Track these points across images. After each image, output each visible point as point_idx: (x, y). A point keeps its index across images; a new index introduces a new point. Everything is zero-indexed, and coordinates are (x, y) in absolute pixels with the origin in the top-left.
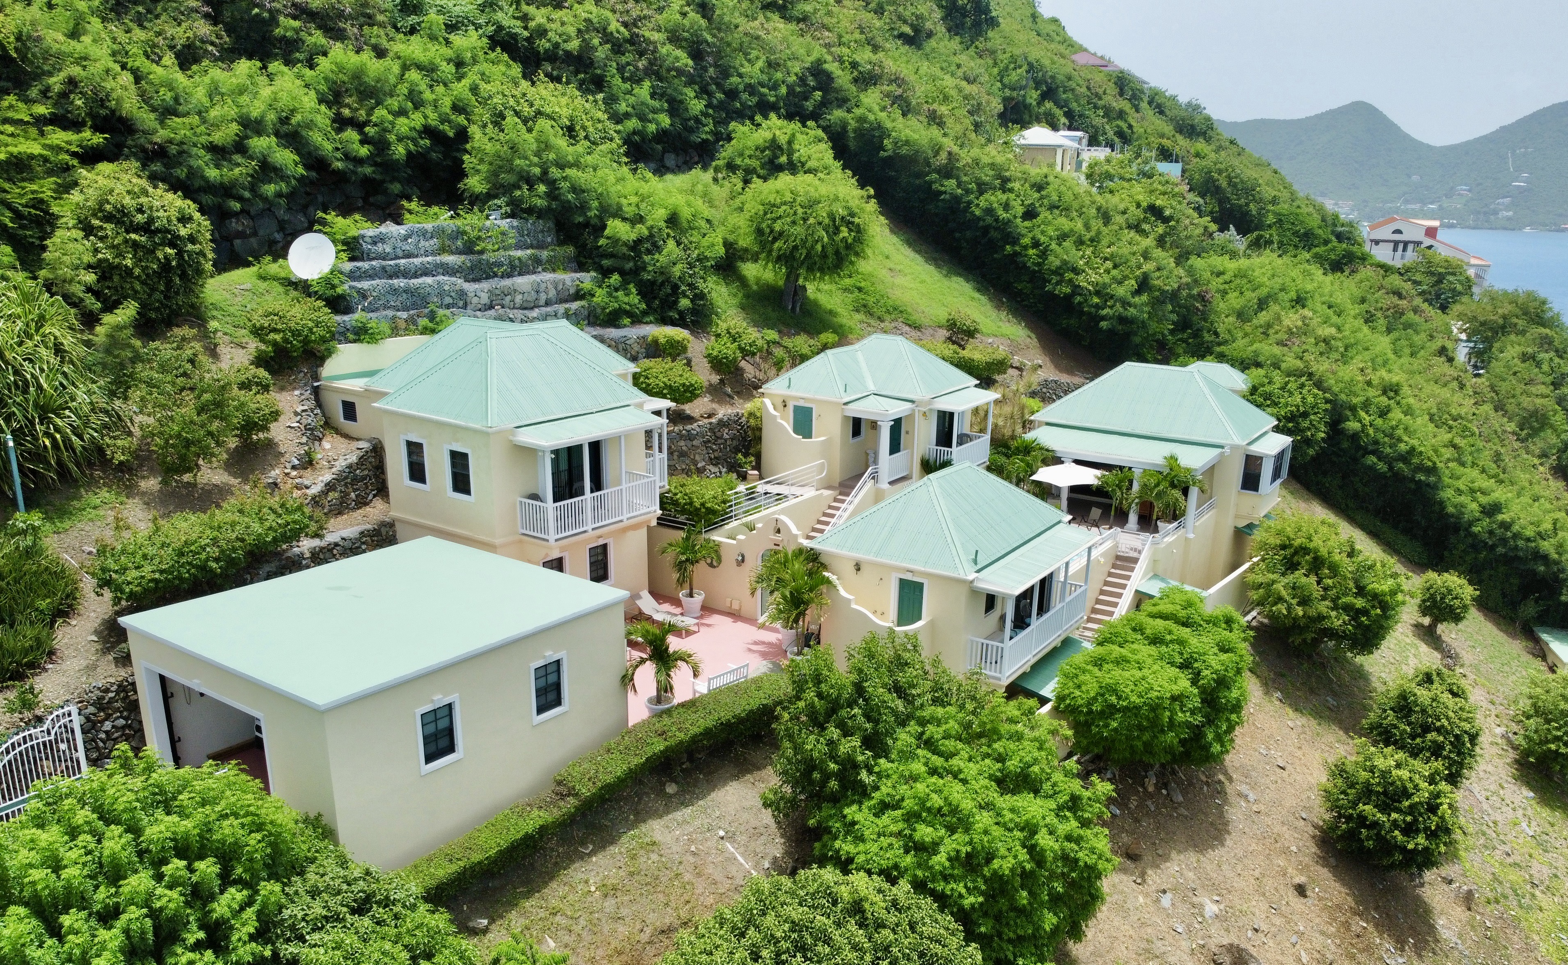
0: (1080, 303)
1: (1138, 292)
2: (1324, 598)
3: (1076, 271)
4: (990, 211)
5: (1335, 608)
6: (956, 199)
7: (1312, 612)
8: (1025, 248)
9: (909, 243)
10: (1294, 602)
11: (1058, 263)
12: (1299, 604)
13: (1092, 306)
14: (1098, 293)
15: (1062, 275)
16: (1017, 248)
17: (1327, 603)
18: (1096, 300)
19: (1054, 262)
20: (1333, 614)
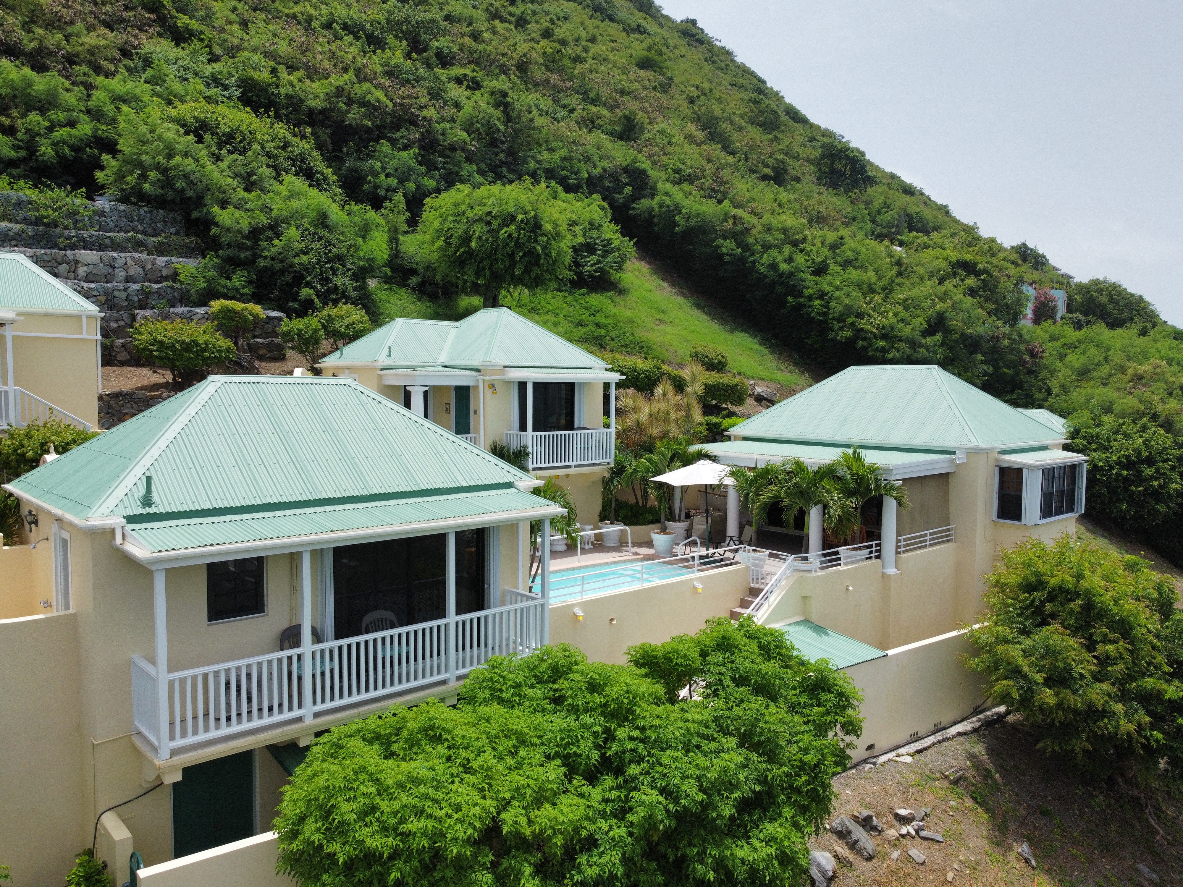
0: (863, 347)
1: (930, 331)
2: (1098, 678)
3: (860, 315)
4: (774, 266)
5: (1124, 697)
6: (741, 259)
7: (1075, 701)
8: (810, 298)
9: (698, 306)
10: (1039, 678)
11: (839, 308)
12: (1048, 682)
13: (877, 349)
14: (884, 337)
15: (844, 321)
16: (802, 300)
17: (1106, 686)
18: (882, 343)
19: (837, 308)
20: (1119, 708)
